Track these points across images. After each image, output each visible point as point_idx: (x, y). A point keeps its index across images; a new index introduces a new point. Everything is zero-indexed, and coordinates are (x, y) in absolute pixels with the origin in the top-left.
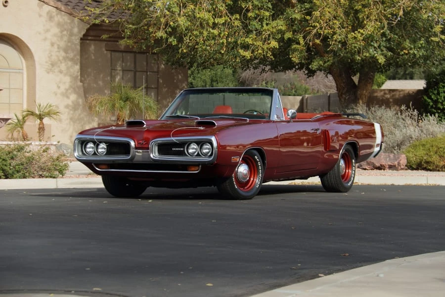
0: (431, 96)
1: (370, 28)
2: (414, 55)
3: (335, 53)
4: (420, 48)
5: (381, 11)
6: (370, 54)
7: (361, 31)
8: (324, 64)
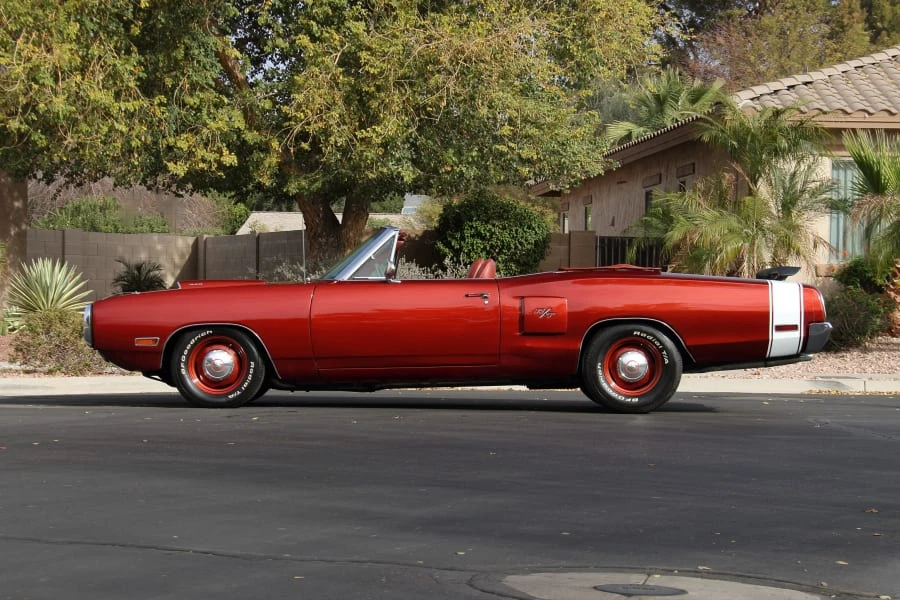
0: (450, 243)
1: (390, 126)
2: (462, 174)
3: (327, 168)
4: (469, 163)
5: (408, 99)
6: (389, 169)
7: (378, 129)
8: (310, 185)
